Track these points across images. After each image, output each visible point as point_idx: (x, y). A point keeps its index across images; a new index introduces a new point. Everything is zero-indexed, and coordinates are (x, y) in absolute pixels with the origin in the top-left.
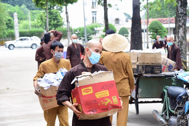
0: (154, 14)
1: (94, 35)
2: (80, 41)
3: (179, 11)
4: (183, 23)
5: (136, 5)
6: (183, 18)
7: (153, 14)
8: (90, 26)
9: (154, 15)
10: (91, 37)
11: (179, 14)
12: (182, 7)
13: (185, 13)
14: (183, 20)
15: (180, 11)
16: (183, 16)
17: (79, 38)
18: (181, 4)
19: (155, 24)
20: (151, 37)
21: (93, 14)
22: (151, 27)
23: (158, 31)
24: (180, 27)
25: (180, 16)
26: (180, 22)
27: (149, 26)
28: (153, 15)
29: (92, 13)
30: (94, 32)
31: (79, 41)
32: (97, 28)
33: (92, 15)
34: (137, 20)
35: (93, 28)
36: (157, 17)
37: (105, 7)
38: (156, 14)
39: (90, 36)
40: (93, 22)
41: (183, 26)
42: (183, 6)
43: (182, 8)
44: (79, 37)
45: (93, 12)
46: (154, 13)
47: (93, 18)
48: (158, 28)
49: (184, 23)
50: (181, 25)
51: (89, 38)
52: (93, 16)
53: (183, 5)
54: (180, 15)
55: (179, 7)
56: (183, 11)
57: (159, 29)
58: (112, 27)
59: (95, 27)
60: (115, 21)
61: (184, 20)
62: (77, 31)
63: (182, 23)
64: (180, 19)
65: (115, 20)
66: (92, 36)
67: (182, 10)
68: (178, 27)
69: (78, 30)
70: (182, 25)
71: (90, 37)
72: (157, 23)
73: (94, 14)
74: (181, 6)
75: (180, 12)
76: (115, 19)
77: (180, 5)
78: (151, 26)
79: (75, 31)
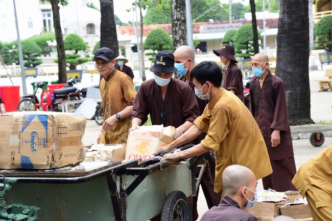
0: (160, 16)
1: (48, 56)
2: (18, 67)
3: (174, 16)
4: (181, 36)
5: (106, 3)
6: (180, 27)
7: (158, 16)
8: (38, 38)
9: (161, 18)
10: (40, 60)
11: (175, 20)
12: (178, 9)
13: (183, 18)
14: (180, 31)
15: (176, 16)
16: (180, 24)
17: (17, 62)
18: (177, 4)
19: (156, 35)
20: (151, 59)
21: (44, 15)
22: (150, 40)
23: (164, 47)
24: (177, 43)
25: (175, 24)
26: (176, 35)
27: (145, 38)
28: (158, 18)
29: (41, 13)
30: (48, 50)
31: (16, 68)
32: (52, 42)
33: (42, 15)
34: (108, 29)
35: (45, 42)
36: (166, 22)
37: (54, 5)
38: (165, 15)
39: (38, 58)
40: (45, 30)
41: (182, 40)
42: (179, 7)
43: (179, 11)
44: (16, 59)
45: (43, 11)
46: (161, 14)
47: (44, 21)
48: (162, 42)
49: (183, 36)
50: (178, 39)
51: (36, 62)
52: (44, 19)
53: (179, 5)
54: (176, 22)
55: (173, 9)
56: (180, 16)
57: (164, 45)
58: (78, 41)
59: (48, 40)
60: (87, 29)
61: (182, 30)
62: (11, 49)
63: (179, 35)
64: (176, 28)
65: (86, 27)
66: (42, 57)
67: (178, 14)
68: (174, 43)
69: (14, 47)
70: (180, 39)
71: (37, 60)
72: (160, 33)
73: (47, 15)
74: (176, 8)
75: (175, 18)
76: (86, 24)
77: (175, 6)
78: (149, 38)
79: (6, 48)
